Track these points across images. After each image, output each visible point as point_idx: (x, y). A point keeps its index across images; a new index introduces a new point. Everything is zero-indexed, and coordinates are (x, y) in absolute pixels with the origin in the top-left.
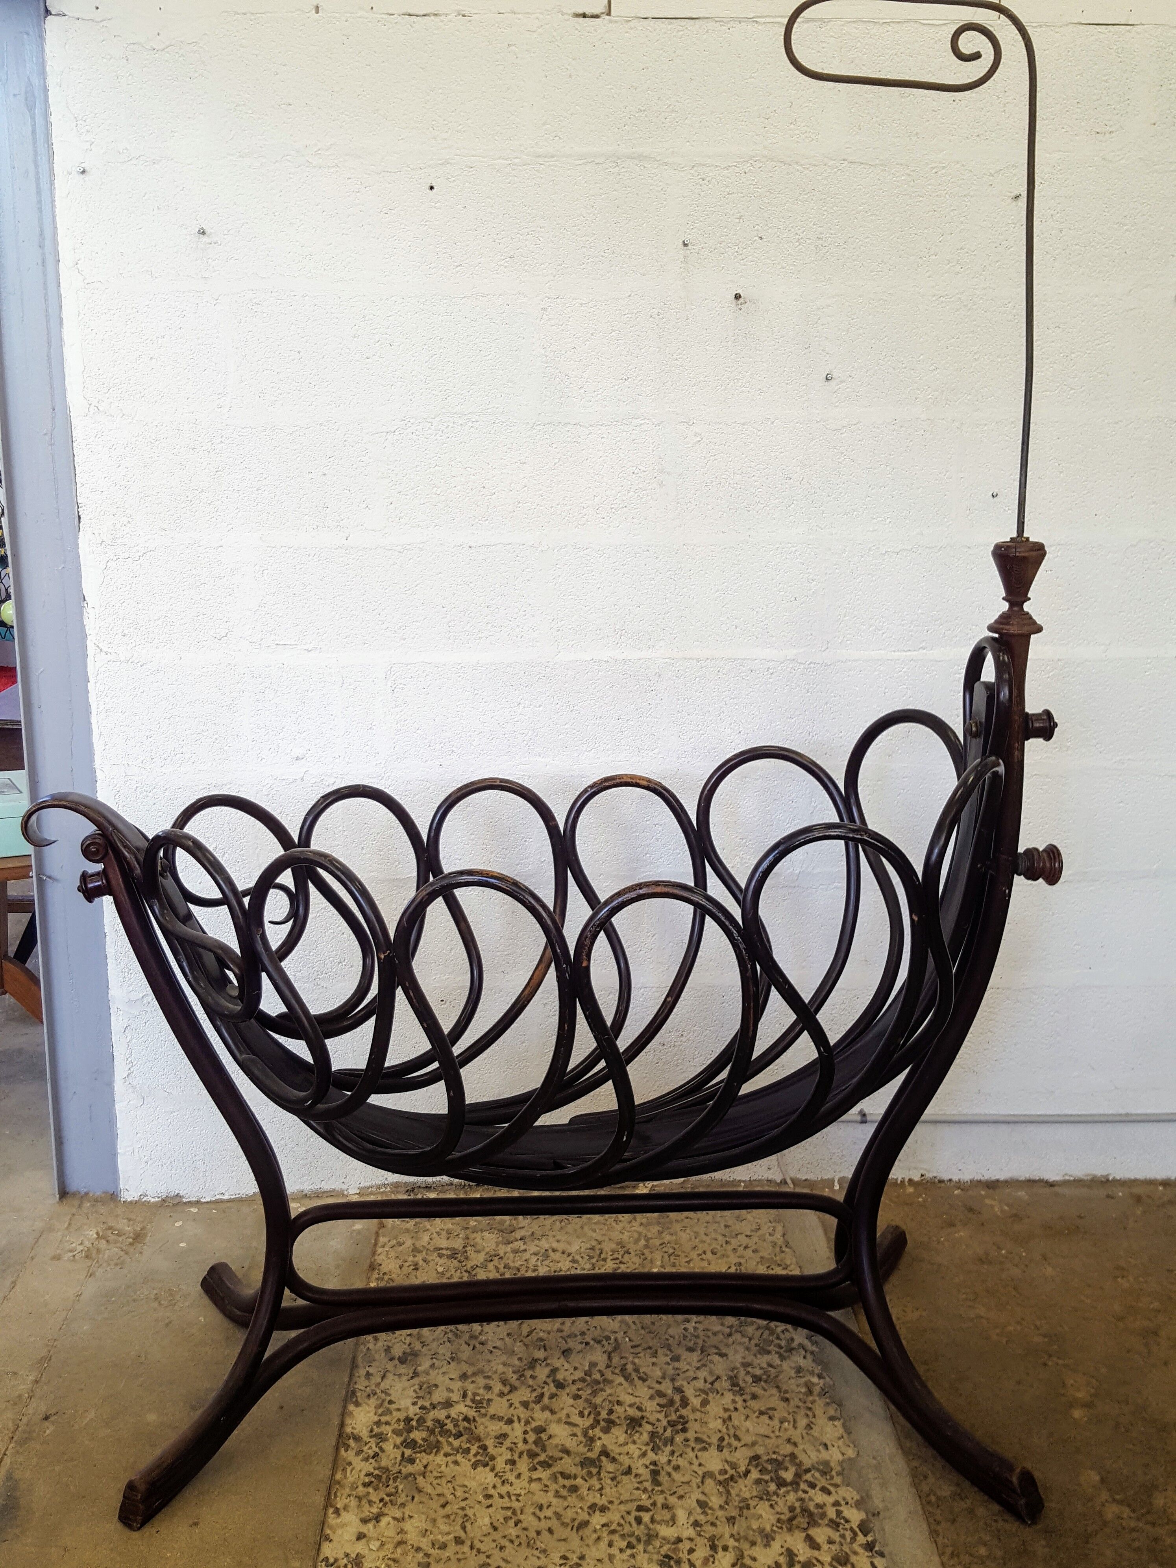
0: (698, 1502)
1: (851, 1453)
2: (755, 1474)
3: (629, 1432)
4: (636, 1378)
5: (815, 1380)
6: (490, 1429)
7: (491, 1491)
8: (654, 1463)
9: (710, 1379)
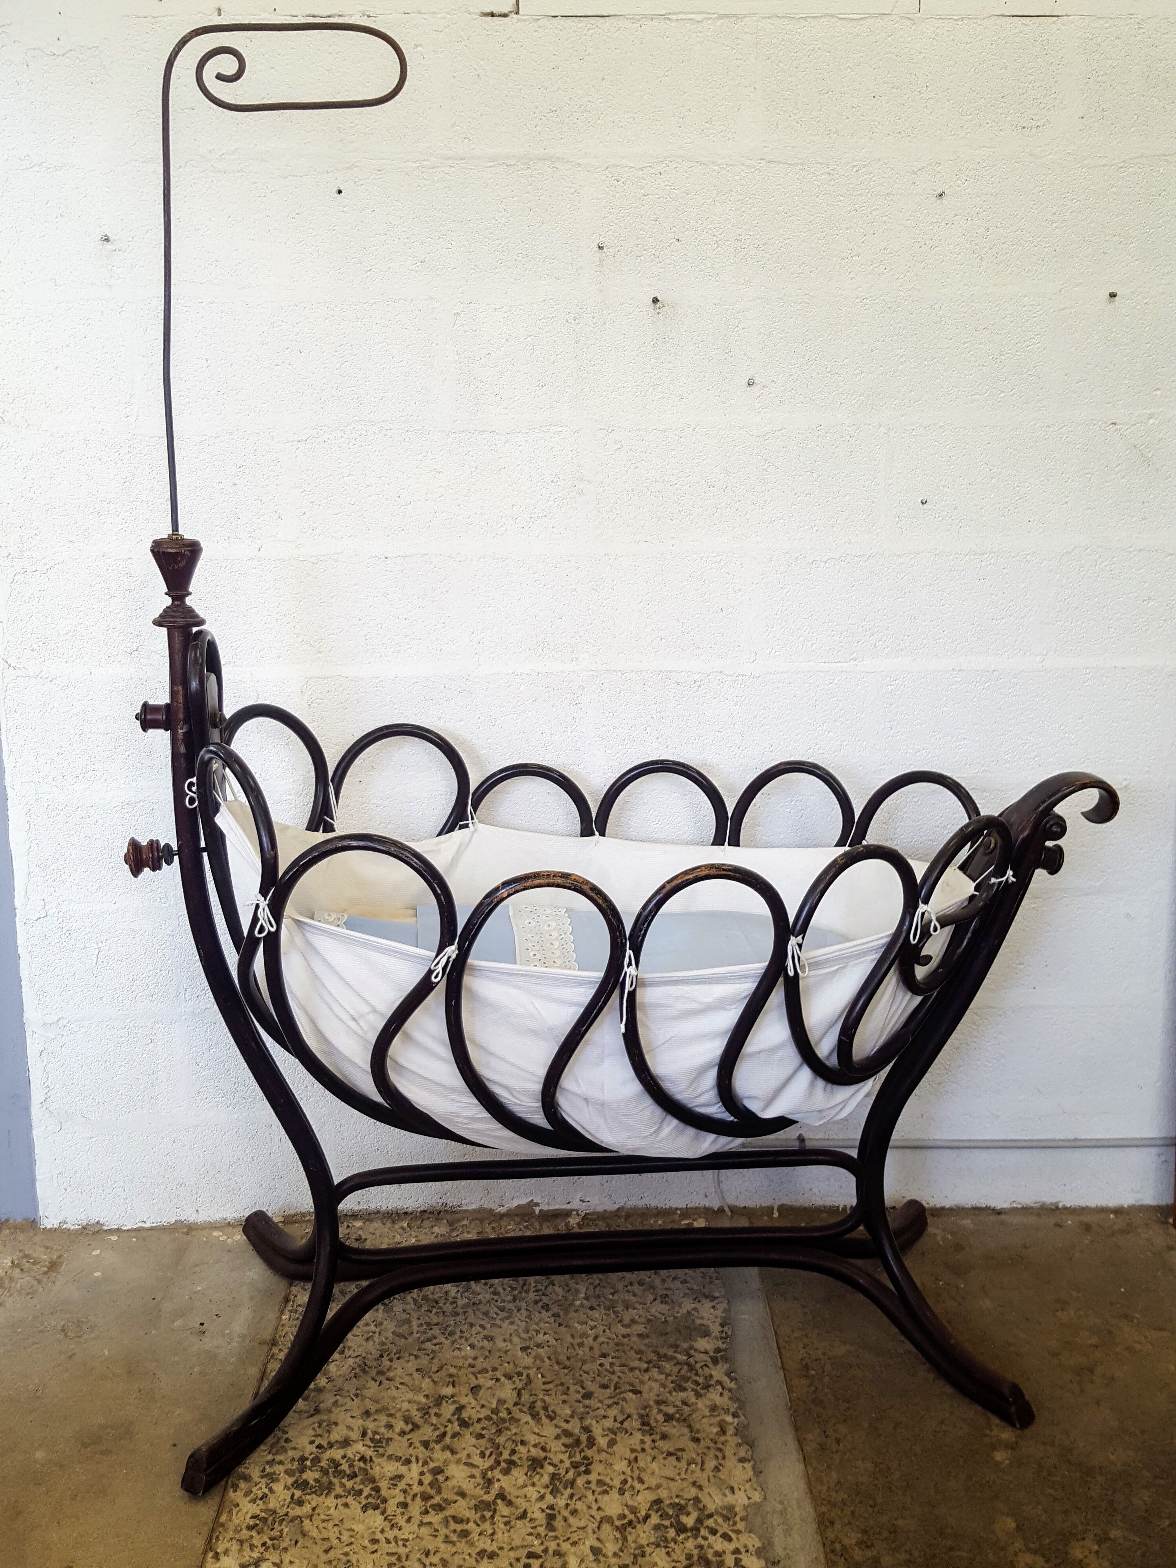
0: (592, 1548)
1: (757, 1497)
2: (655, 1519)
3: (529, 1474)
4: (544, 1418)
5: (729, 1419)
6: (386, 1469)
7: (379, 1536)
8: (551, 1507)
9: (620, 1419)
